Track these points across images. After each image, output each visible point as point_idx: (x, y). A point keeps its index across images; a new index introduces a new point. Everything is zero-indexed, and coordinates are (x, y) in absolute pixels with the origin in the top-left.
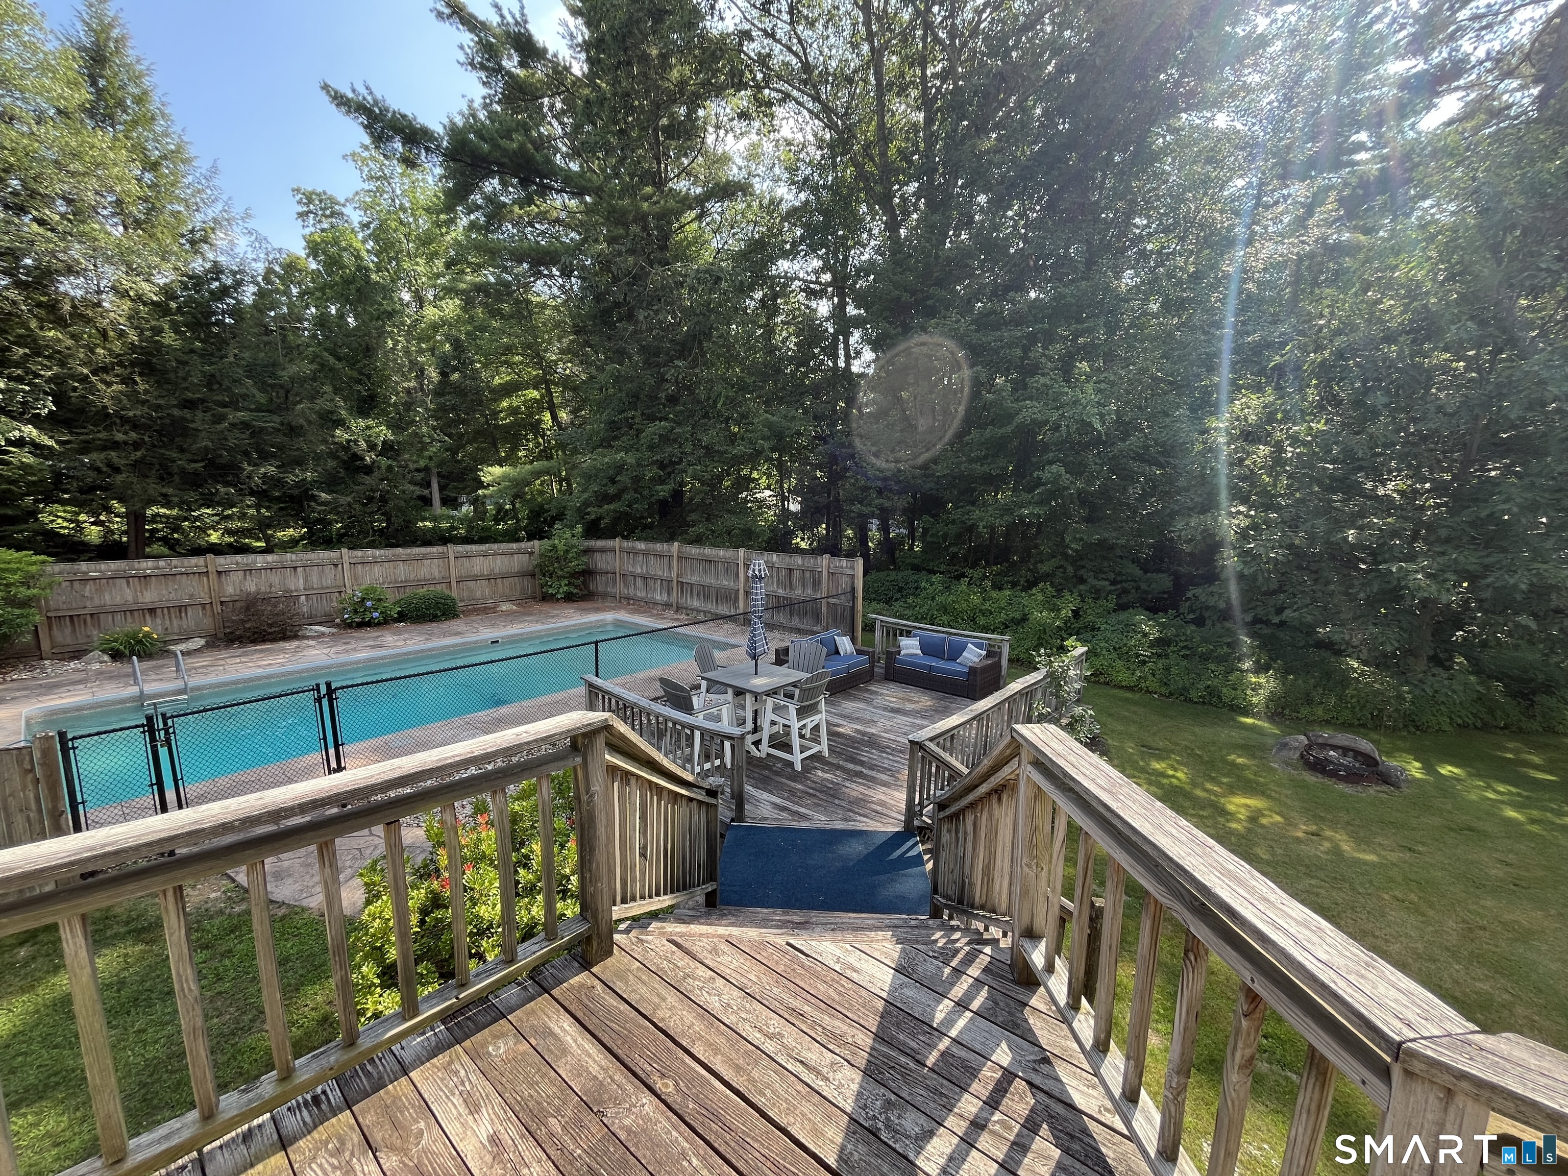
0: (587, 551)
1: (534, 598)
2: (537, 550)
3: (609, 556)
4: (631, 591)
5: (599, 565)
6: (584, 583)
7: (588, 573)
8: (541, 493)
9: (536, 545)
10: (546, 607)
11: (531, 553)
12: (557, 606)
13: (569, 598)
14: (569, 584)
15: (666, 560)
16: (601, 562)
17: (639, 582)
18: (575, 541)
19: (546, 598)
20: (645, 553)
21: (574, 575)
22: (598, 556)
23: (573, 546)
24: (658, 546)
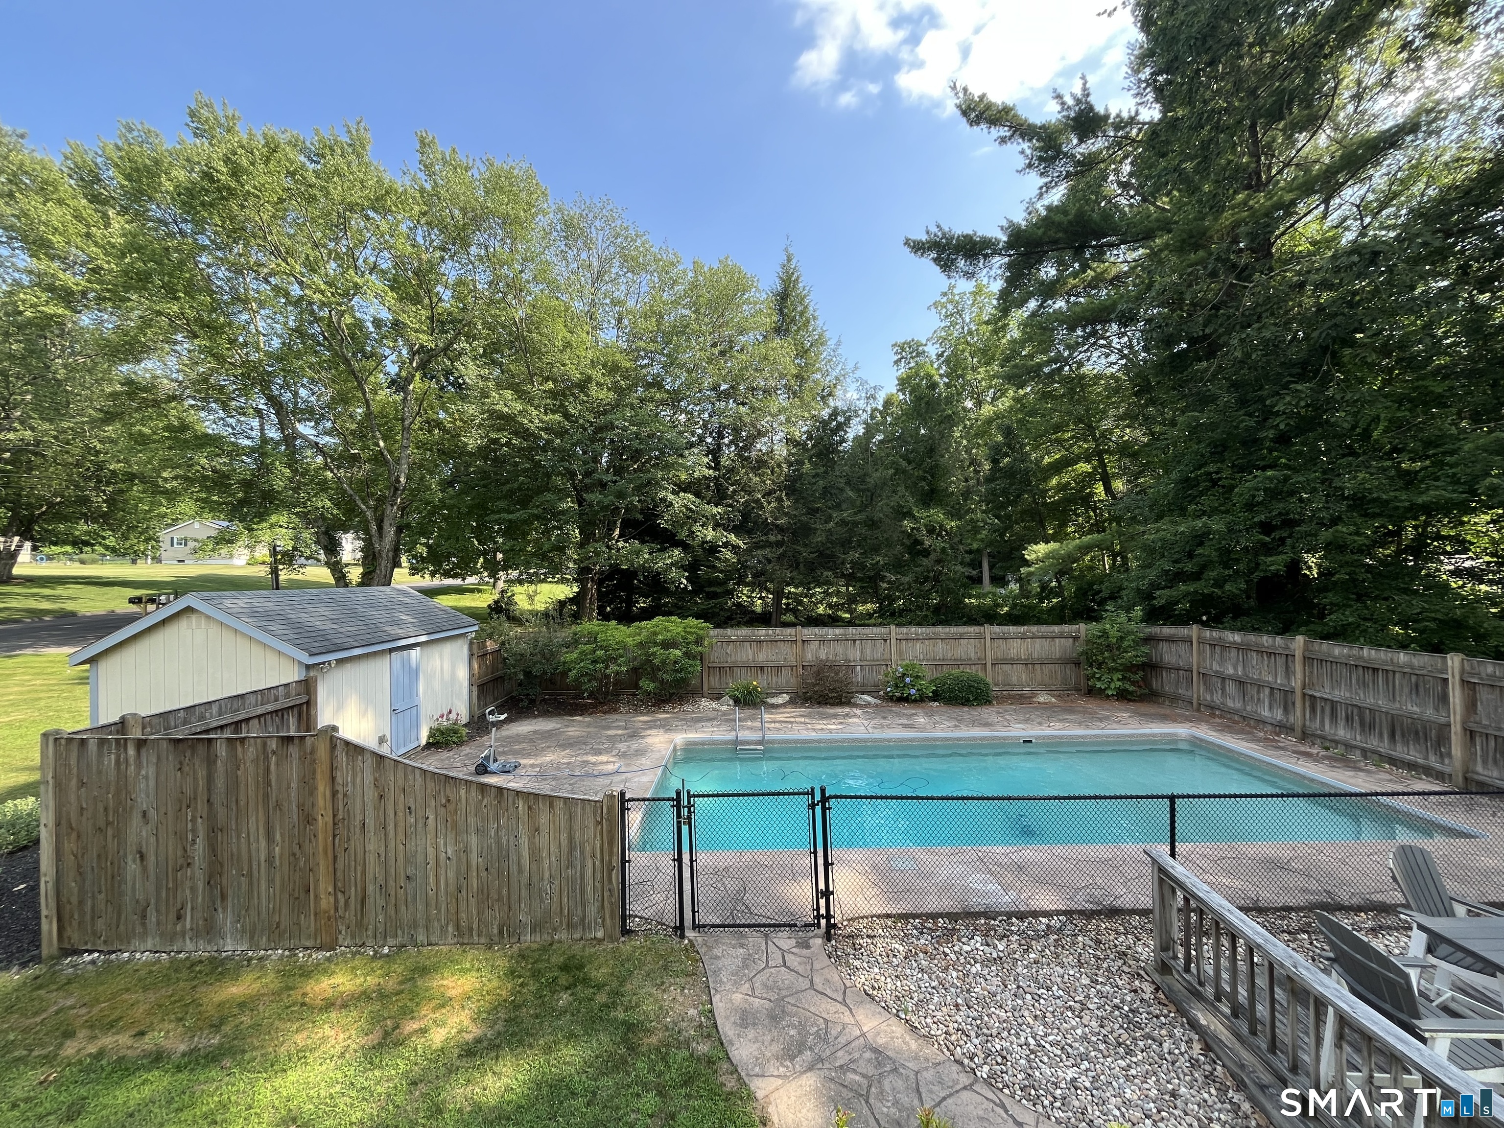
0: (1148, 640)
1: (1078, 690)
2: (1083, 634)
3: (1182, 648)
4: (1217, 698)
5: (1167, 658)
6: (1144, 679)
7: (1151, 667)
8: (1091, 568)
9: (1082, 628)
10: (1092, 705)
11: (1076, 638)
12: (1107, 705)
13: (1123, 696)
14: (1124, 678)
15: (1280, 661)
16: (1169, 655)
17: (1231, 688)
18: (1132, 626)
19: (1091, 692)
20: (1239, 647)
21: (1131, 668)
22: (1164, 647)
23: (1129, 633)
24: (1266, 640)
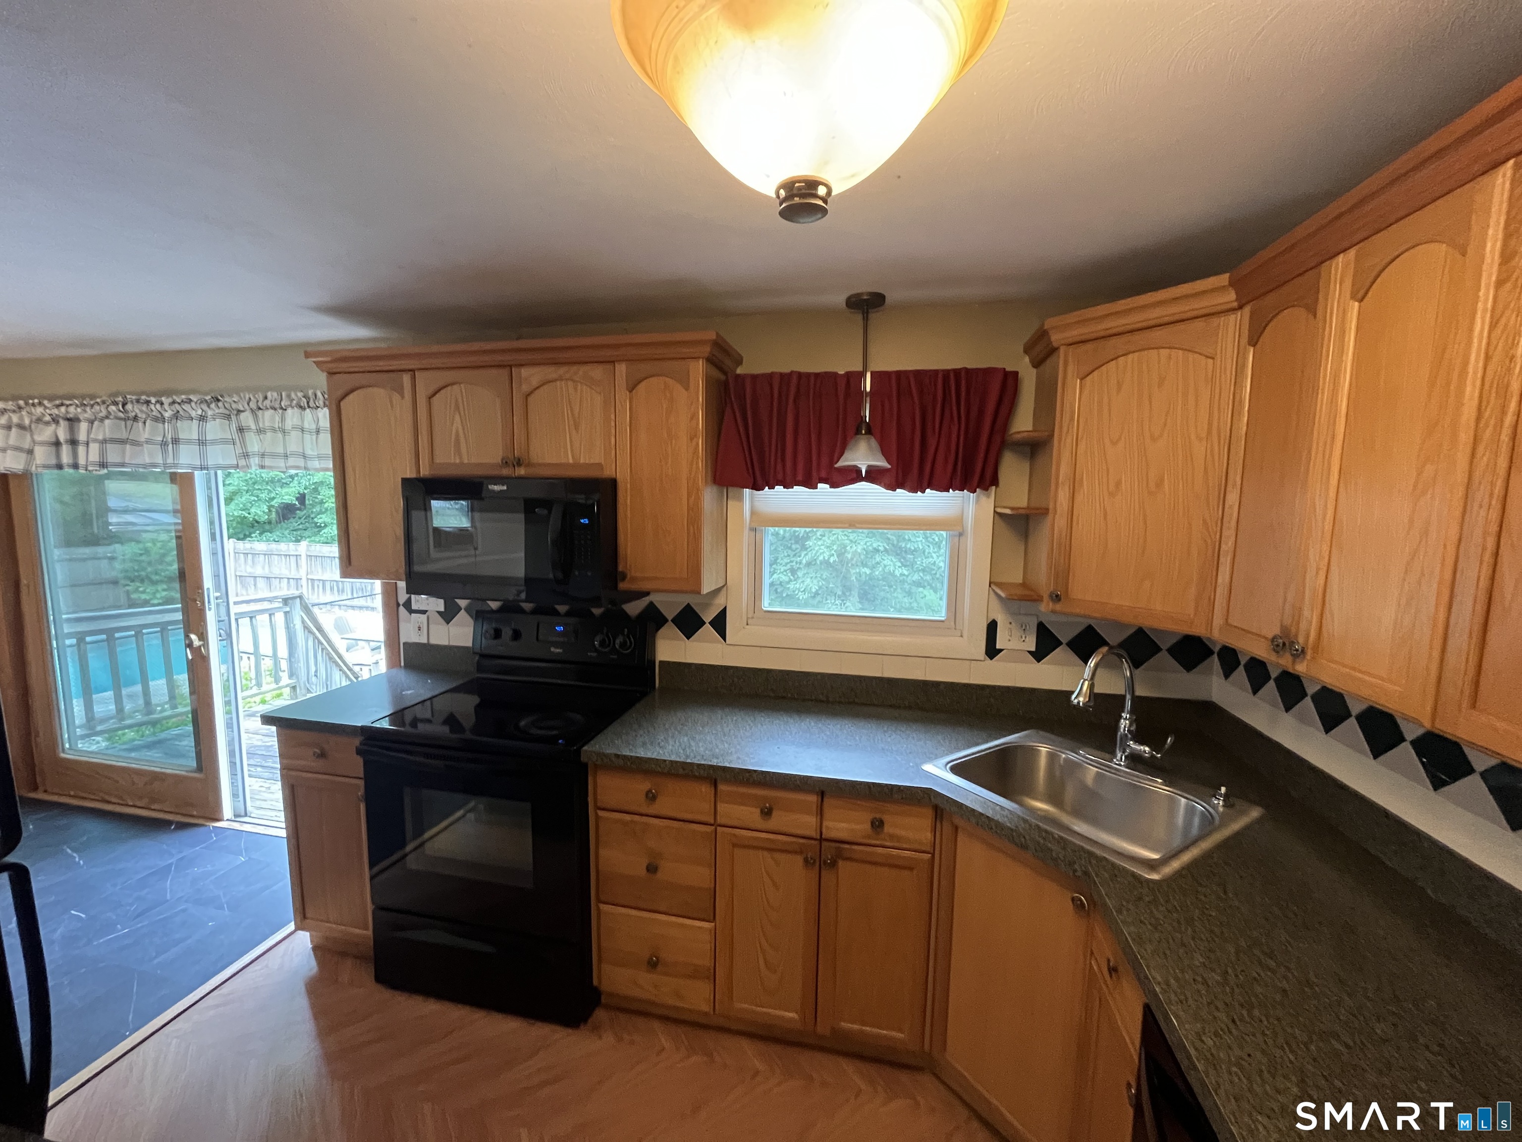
15: (293, 559)
17: (261, 583)
20: (268, 555)
24: (283, 547)
